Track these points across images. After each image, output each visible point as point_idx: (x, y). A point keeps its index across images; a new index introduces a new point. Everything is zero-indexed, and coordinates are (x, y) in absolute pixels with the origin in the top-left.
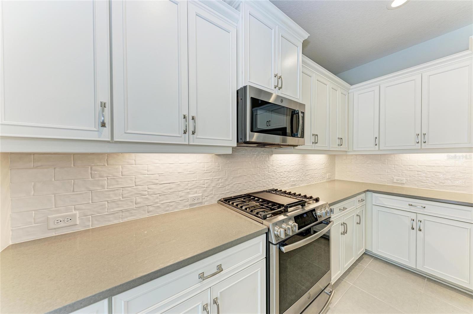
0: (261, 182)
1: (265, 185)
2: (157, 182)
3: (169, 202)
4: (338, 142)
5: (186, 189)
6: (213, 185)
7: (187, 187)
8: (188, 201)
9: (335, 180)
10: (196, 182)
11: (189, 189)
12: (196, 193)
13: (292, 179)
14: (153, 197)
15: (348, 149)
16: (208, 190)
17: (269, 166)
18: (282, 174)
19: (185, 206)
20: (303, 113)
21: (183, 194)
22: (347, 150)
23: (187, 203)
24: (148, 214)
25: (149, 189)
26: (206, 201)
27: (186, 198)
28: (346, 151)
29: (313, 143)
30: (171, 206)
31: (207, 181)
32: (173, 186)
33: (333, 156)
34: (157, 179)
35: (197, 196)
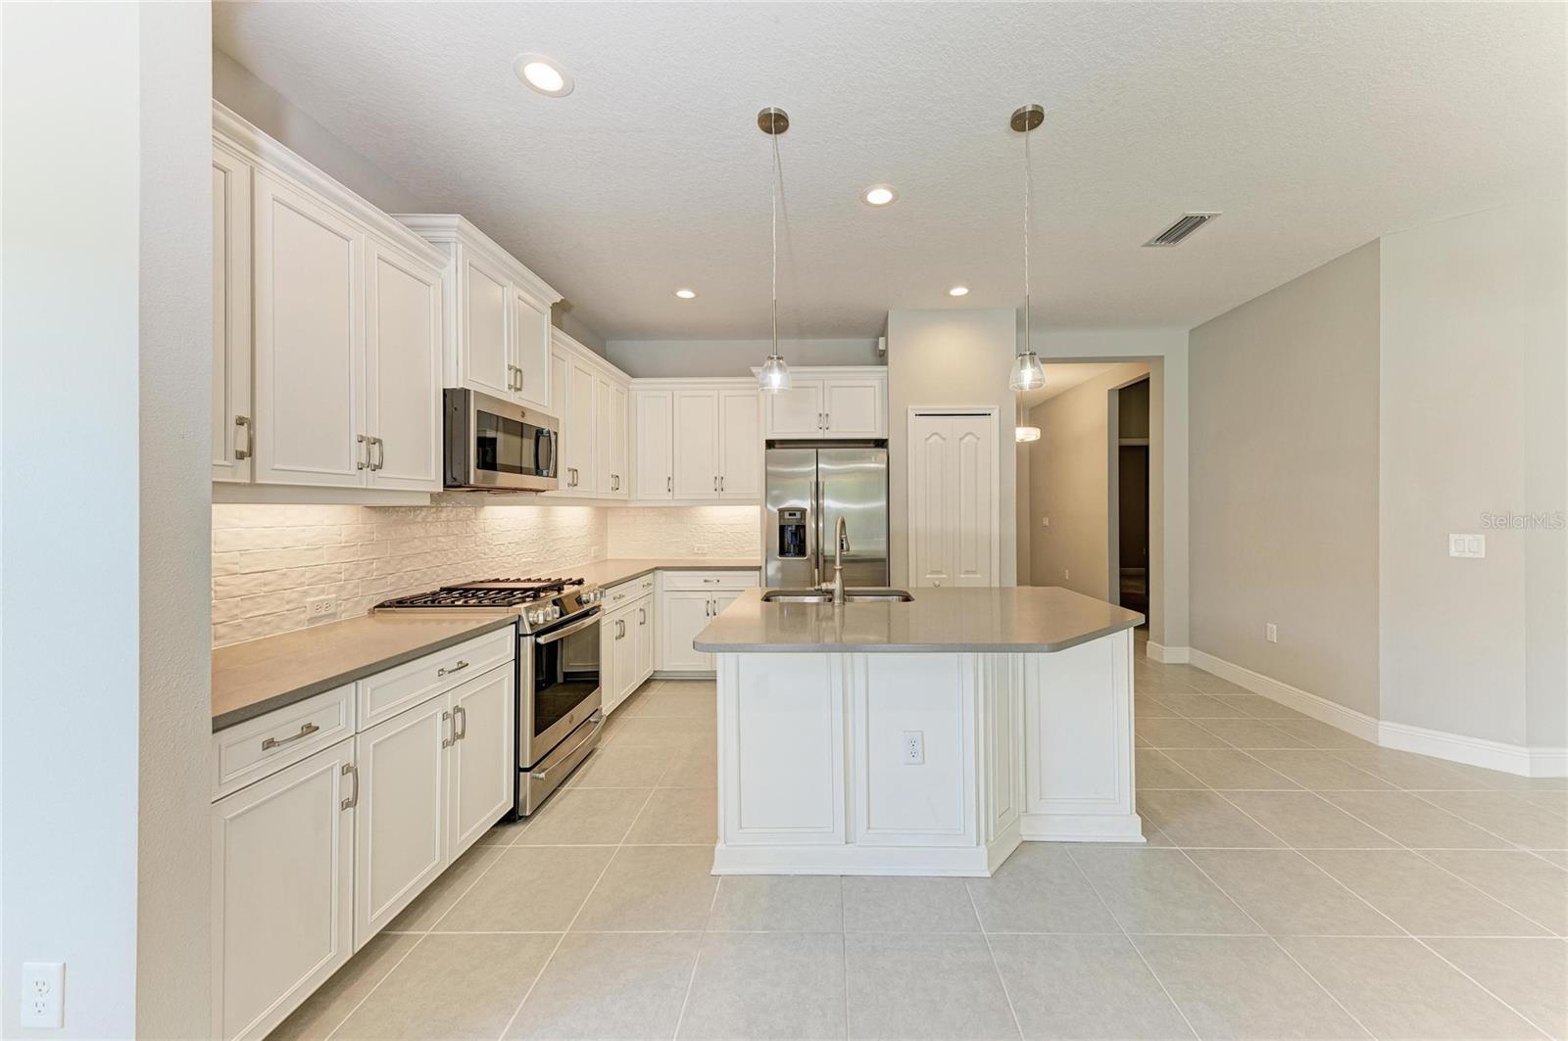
0: (460, 566)
1: (468, 573)
2: (236, 568)
3: (264, 615)
4: (612, 482)
5: (302, 584)
6: (360, 574)
7: (302, 580)
8: (304, 611)
9: (606, 560)
10: (324, 569)
11: (308, 585)
12: (322, 591)
13: (524, 560)
14: (226, 602)
15: (629, 496)
16: (350, 587)
17: (477, 531)
18: (503, 548)
19: (298, 623)
20: (556, 434)
21: (294, 596)
22: (626, 498)
23: (303, 616)
24: (217, 643)
25: (219, 585)
26: (345, 611)
27: (300, 605)
28: (626, 501)
29: (569, 485)
30: (268, 623)
31: (348, 565)
32: (271, 577)
33: (603, 511)
34: (237, 564)
35: (326, 600)
